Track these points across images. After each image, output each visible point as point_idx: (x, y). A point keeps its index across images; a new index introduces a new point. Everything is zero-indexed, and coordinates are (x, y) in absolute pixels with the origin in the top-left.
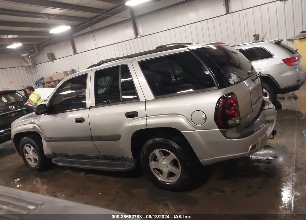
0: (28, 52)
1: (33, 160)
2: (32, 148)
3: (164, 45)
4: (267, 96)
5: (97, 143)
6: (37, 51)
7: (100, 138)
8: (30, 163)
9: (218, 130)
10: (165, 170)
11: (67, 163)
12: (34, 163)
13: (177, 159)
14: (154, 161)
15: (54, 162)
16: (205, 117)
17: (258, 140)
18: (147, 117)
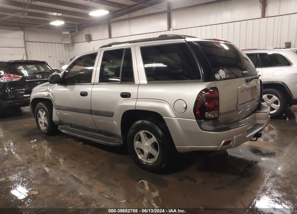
0: (69, 30)
1: (43, 124)
2: (44, 113)
3: (167, 35)
4: (277, 104)
5: (95, 117)
6: (77, 31)
7: (97, 113)
8: (41, 126)
9: (195, 120)
10: (146, 151)
11: (69, 131)
12: (44, 127)
13: (157, 142)
14: (139, 141)
15: (59, 129)
16: (185, 106)
17: (233, 137)
18: (137, 99)
